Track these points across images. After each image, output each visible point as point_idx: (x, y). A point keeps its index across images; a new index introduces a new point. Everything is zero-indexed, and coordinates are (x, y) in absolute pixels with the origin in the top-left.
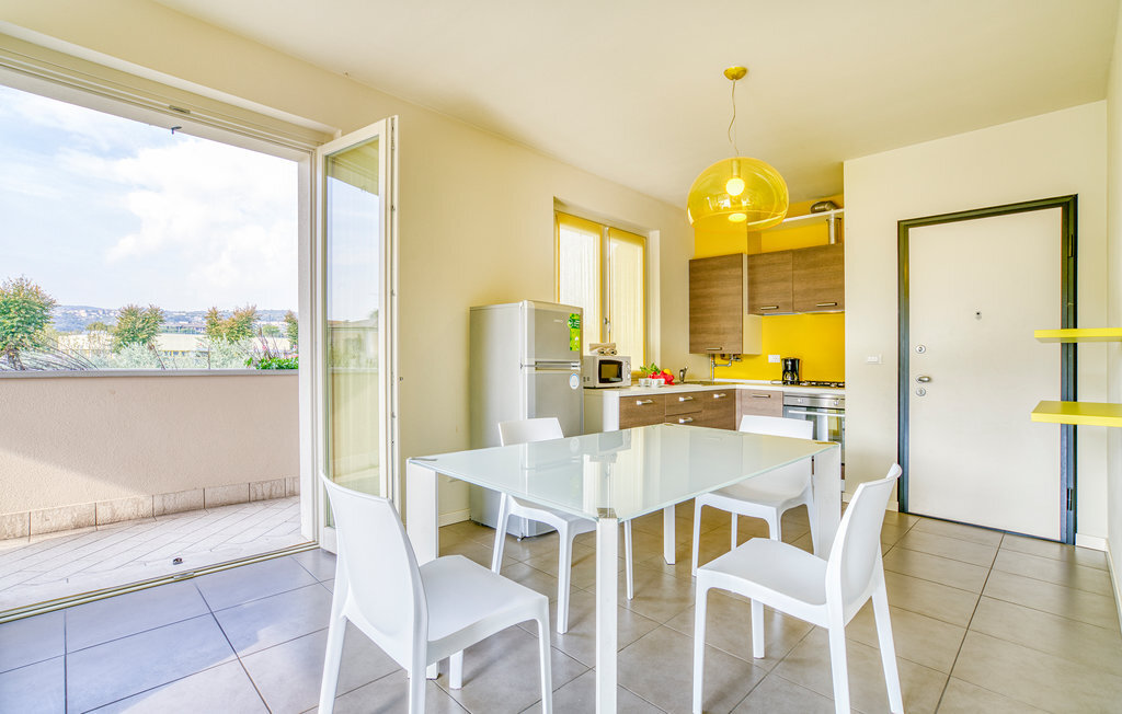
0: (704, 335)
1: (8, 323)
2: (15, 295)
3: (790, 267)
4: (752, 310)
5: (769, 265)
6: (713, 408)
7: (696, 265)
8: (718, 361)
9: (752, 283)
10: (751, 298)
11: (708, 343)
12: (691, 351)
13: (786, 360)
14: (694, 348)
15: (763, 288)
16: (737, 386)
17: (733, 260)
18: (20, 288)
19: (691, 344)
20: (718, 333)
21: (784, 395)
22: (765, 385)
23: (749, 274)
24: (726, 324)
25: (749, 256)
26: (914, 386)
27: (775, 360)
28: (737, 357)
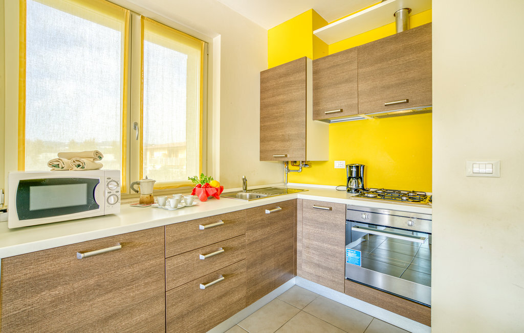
0: (272, 143)
3: (355, 66)
4: (317, 115)
5: (333, 67)
6: (263, 226)
7: (266, 75)
8: (291, 167)
9: (316, 88)
10: (316, 103)
11: (274, 150)
12: (261, 159)
13: (351, 167)
14: (264, 156)
15: (328, 92)
16: (299, 196)
17: (299, 65)
19: (261, 152)
20: (284, 139)
21: (347, 209)
23: (314, 79)
24: (291, 131)
25: (314, 62)
27: (340, 166)
28: (306, 164)
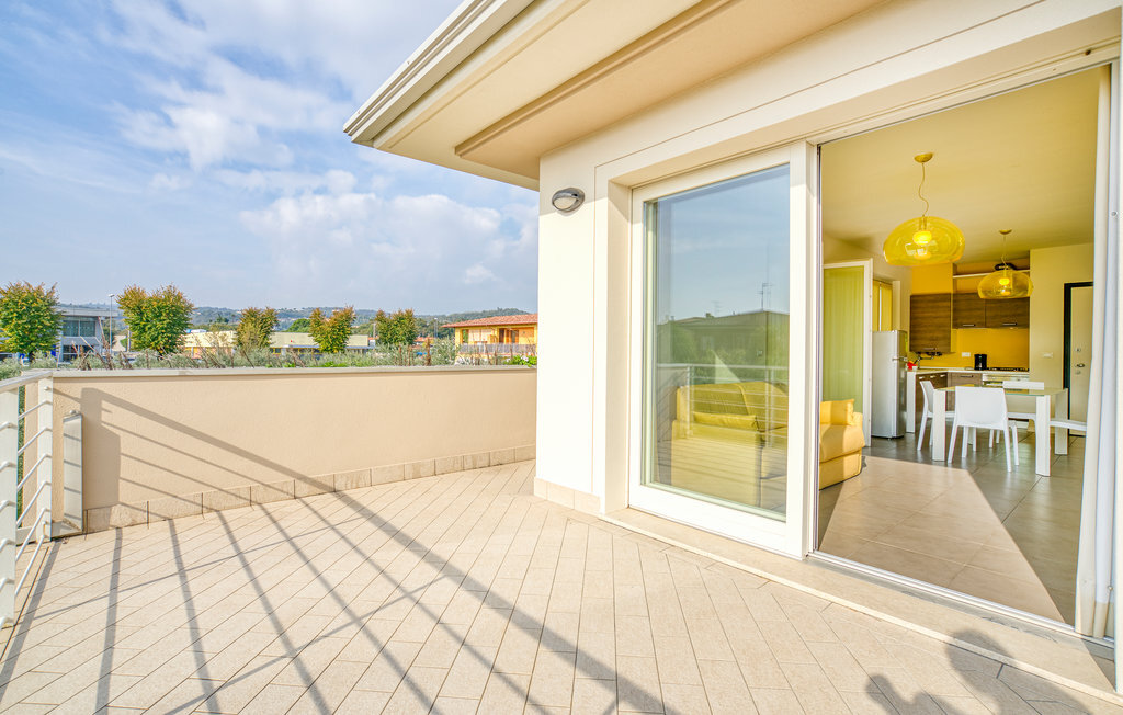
1: (159, 325)
2: (165, 300)
4: (956, 326)
7: (913, 299)
9: (955, 310)
10: (955, 319)
11: (924, 345)
12: (911, 350)
13: (977, 356)
14: (913, 348)
15: (966, 314)
16: (949, 371)
17: (944, 297)
18: (169, 294)
21: (976, 375)
22: (961, 370)
25: (954, 295)
26: (1073, 369)
27: (969, 355)
